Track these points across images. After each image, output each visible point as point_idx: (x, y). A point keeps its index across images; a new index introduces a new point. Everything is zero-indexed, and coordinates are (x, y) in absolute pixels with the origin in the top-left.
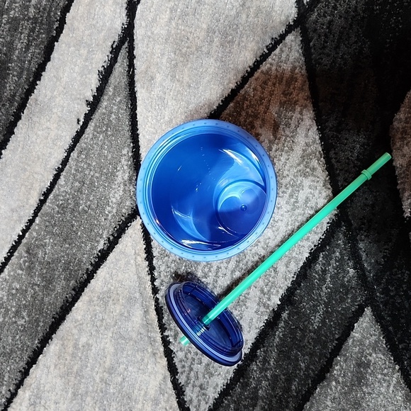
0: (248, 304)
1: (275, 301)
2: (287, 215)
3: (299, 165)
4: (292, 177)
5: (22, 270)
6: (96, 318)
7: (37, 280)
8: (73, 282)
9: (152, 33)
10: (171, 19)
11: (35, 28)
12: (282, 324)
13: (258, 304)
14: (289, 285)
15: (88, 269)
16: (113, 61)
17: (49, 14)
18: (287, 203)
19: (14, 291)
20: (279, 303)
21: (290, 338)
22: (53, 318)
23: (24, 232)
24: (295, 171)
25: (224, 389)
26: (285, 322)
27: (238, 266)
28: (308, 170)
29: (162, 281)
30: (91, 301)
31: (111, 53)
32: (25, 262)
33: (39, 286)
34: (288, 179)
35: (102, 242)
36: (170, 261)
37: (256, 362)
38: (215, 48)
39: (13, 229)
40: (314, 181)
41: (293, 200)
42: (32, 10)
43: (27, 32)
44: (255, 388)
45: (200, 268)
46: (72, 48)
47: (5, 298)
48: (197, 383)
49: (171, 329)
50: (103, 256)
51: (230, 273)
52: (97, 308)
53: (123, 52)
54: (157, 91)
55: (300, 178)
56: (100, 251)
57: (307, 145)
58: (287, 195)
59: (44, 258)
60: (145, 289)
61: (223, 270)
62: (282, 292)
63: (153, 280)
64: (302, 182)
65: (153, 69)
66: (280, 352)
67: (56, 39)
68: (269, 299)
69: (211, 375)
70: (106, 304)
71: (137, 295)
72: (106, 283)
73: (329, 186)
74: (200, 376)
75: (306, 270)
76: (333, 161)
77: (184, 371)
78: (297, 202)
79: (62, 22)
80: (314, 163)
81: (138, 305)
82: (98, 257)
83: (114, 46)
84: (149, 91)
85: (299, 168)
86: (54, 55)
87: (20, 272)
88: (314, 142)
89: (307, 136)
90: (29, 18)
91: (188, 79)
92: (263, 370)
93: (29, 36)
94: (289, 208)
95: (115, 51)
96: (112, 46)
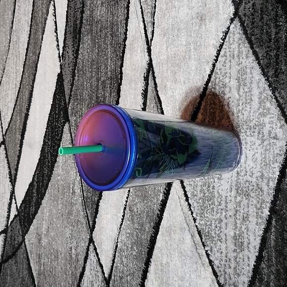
0: (250, 219)
1: (266, 212)
2: (259, 147)
3: (259, 109)
4: (257, 120)
5: (129, 221)
6: (168, 245)
7: (136, 226)
8: (152, 223)
9: (160, 60)
10: (167, 47)
11: (111, 82)
12: (273, 229)
13: (257, 218)
14: (272, 199)
15: (158, 214)
16: (147, 84)
17: (115, 72)
18: (258, 139)
19: (128, 235)
20: (269, 214)
21: (280, 239)
22: (148, 248)
23: (127, 198)
24: (257, 115)
25: (249, 285)
26: (275, 227)
27: (238, 192)
28: (265, 111)
29: (197, 213)
30: (163, 234)
31: (144, 80)
32: (130, 216)
33: (138, 229)
34: (254, 122)
35: (161, 195)
36: (198, 198)
37: (264, 262)
38: (192, 54)
39: (122, 198)
40: (271, 118)
41: (261, 136)
42: (109, 73)
43: (109, 86)
44: (267, 281)
45: (215, 199)
46: (128, 86)
47: (125, 239)
48: (231, 282)
49: (208, 246)
50: (164, 204)
51: (233, 198)
52: (167, 238)
53: (150, 77)
54: (170, 93)
55: (262, 119)
56: (161, 201)
57: (261, 93)
58: (256, 134)
59: (137, 212)
60: (190, 220)
61: (229, 198)
62: (269, 205)
63: (192, 213)
64: (263, 120)
65: (165, 81)
66: (276, 251)
67: (120, 84)
68: (262, 213)
69: (239, 275)
70: (170, 234)
71: (185, 225)
72: (168, 221)
73: (282, 118)
74: (232, 276)
75: (280, 185)
76: (279, 98)
77: (221, 274)
78: (263, 136)
79: (121, 73)
80: (268, 105)
81: (187, 232)
82: (161, 205)
83: (145, 76)
84: (165, 94)
85: (259, 112)
86: (122, 93)
87: (129, 223)
88: (264, 90)
89: (258, 87)
90: (109, 78)
91: (183, 79)
92: (269, 267)
93: (110, 87)
94: (260, 142)
95: (146, 79)
96: (144, 77)
